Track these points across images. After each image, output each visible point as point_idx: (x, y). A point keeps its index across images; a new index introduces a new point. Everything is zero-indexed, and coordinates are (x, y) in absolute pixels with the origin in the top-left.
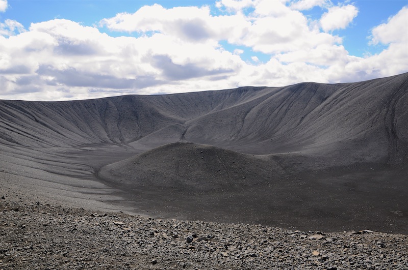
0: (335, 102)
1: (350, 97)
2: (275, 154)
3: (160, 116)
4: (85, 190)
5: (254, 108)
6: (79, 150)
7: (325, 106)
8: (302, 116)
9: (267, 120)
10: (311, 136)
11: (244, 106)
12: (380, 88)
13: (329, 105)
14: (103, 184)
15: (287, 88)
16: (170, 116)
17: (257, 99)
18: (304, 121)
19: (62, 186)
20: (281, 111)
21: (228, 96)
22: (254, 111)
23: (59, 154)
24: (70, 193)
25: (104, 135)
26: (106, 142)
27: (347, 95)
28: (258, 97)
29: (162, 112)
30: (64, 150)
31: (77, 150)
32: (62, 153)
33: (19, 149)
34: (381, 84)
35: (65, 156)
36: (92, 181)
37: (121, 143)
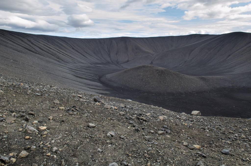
4: (91, 87)
6: (93, 66)
14: (102, 85)
16: (146, 50)
19: (80, 84)
23: (82, 67)
25: (108, 59)
26: (109, 63)
29: (141, 48)
30: (86, 65)
32: (84, 67)
33: (62, 63)
36: (96, 83)
37: (117, 64)
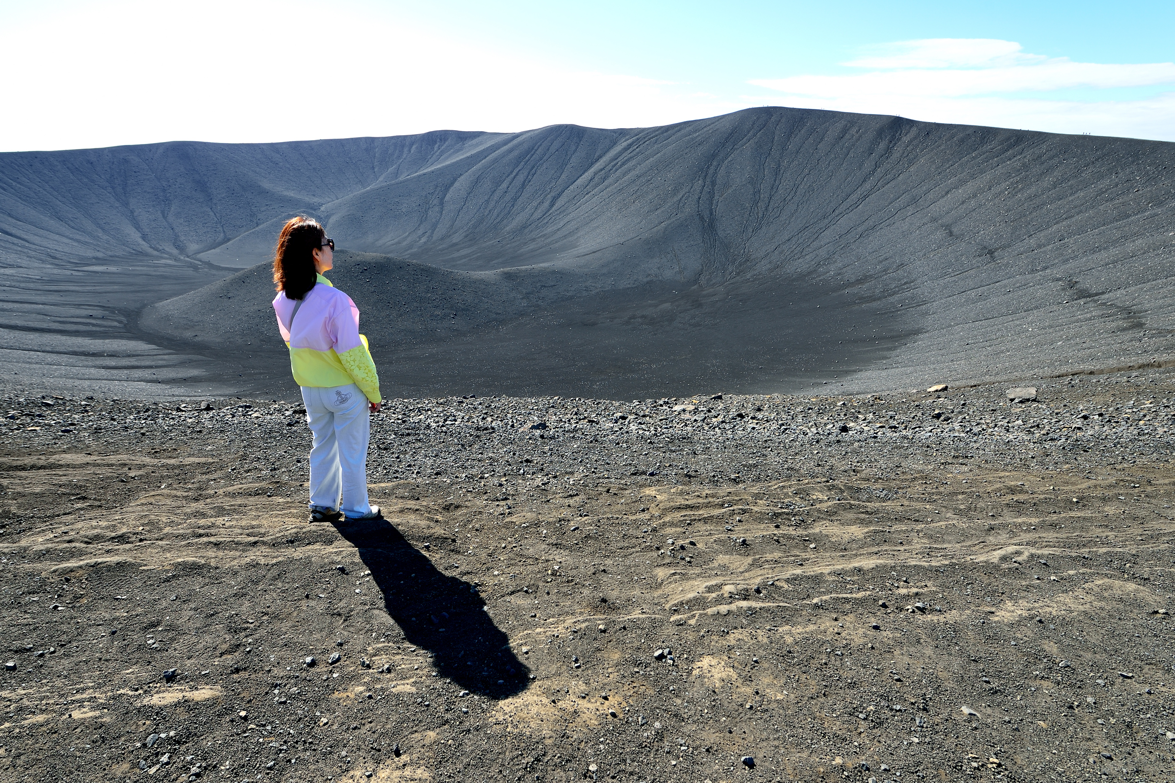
0: (613, 166)
1: (640, 157)
2: (507, 269)
3: (263, 192)
4: (112, 362)
5: (462, 177)
7: (595, 174)
8: (553, 194)
9: (487, 201)
10: (571, 233)
11: (441, 172)
12: (693, 139)
13: (603, 171)
14: (154, 347)
15: (524, 137)
16: (286, 193)
17: (468, 158)
18: (558, 204)
19: (50, 358)
20: (513, 184)
21: (406, 150)
22: (462, 183)
23: (23, 285)
24: (74, 370)
25: (134, 236)
26: (142, 253)
27: (634, 153)
28: (468, 154)
29: (266, 185)
30: (34, 274)
31: (68, 272)
32: (29, 282)
34: (695, 131)
35: (41, 288)
36: (124, 342)
37: (181, 253)
